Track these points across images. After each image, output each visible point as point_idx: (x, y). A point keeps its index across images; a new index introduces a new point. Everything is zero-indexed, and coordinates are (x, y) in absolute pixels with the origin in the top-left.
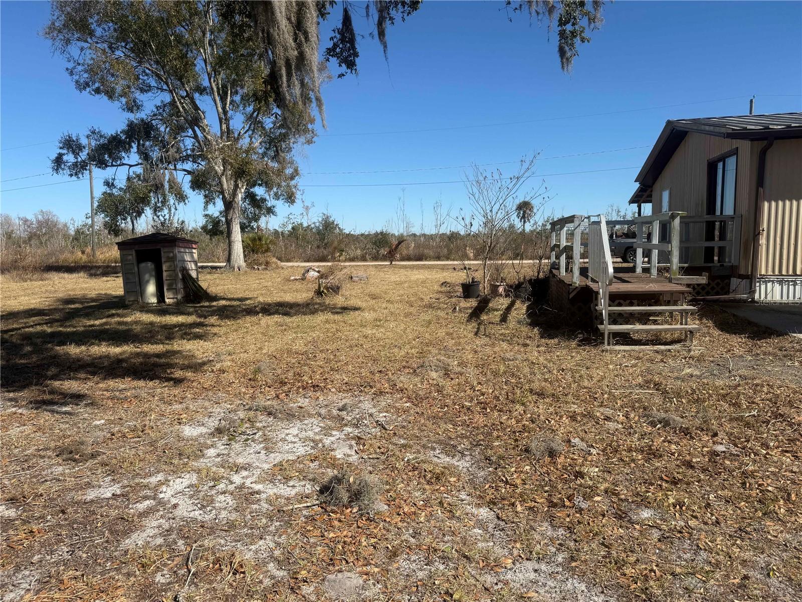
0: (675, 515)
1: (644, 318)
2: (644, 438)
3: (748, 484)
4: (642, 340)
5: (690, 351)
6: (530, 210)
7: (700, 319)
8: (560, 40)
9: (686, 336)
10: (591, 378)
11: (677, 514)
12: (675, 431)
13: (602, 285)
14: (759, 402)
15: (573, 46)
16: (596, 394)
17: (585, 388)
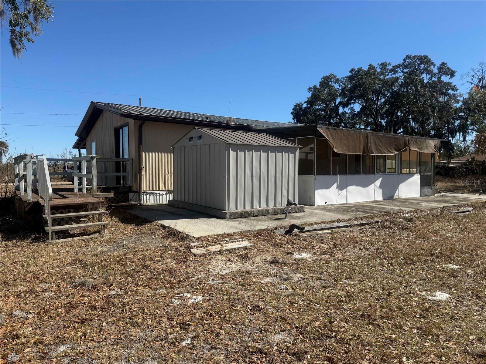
0: (81, 343)
1: (77, 220)
2: (68, 298)
3: (125, 310)
4: (76, 234)
5: (103, 237)
6: (6, 148)
7: (111, 218)
8: (11, 36)
9: (102, 229)
10: (36, 264)
11: (82, 342)
12: (88, 289)
13: (46, 201)
14: (136, 261)
15: (21, 42)
16: (39, 275)
17: (31, 272)
